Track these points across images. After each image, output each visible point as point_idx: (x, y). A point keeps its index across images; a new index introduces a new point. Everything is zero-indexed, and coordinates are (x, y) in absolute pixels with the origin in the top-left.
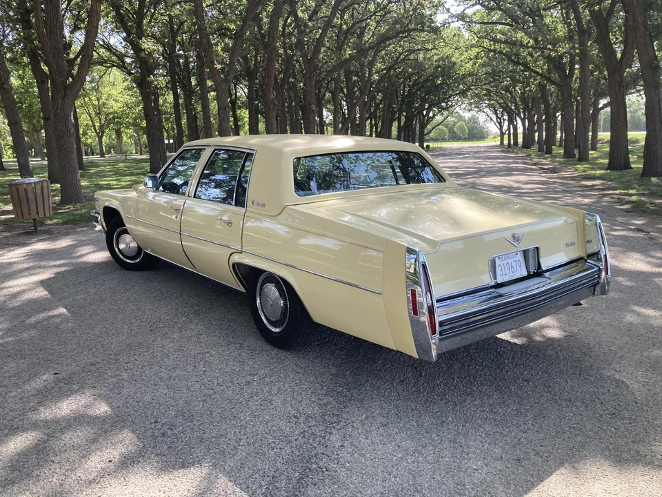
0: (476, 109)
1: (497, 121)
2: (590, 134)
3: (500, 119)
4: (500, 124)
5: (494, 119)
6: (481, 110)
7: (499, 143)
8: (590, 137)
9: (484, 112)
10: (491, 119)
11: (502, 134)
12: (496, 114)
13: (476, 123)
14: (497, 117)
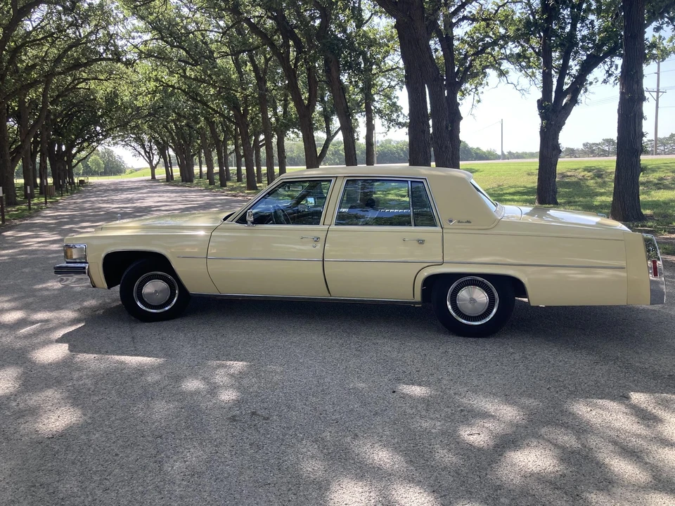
0: (123, 143)
1: (147, 156)
2: (255, 168)
3: (149, 153)
4: (149, 158)
5: (143, 154)
6: (127, 144)
7: (150, 177)
8: (255, 171)
9: (131, 146)
10: (140, 153)
11: (153, 168)
12: (144, 148)
13: (111, 156)
14: (146, 152)
